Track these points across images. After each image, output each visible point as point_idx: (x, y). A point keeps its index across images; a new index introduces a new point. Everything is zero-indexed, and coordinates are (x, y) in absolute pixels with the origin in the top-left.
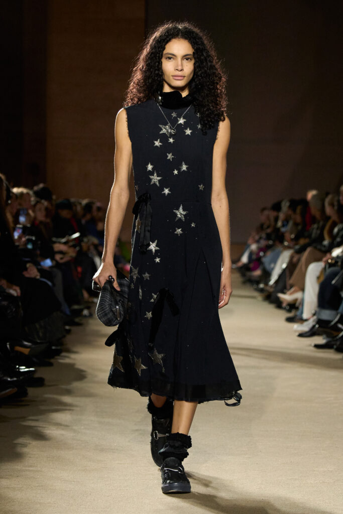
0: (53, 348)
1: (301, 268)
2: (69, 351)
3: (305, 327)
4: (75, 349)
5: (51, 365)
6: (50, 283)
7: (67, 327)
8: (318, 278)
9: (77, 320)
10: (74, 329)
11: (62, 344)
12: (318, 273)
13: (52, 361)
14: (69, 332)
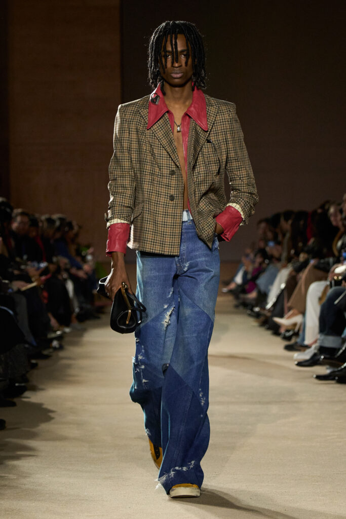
0: (17, 385)
1: (300, 289)
2: (34, 389)
3: (306, 355)
4: (41, 386)
5: (14, 404)
6: (11, 312)
7: (34, 361)
8: (320, 299)
9: (46, 352)
10: (41, 363)
11: (26, 380)
12: (319, 294)
13: (16, 400)
14: (34, 366)
